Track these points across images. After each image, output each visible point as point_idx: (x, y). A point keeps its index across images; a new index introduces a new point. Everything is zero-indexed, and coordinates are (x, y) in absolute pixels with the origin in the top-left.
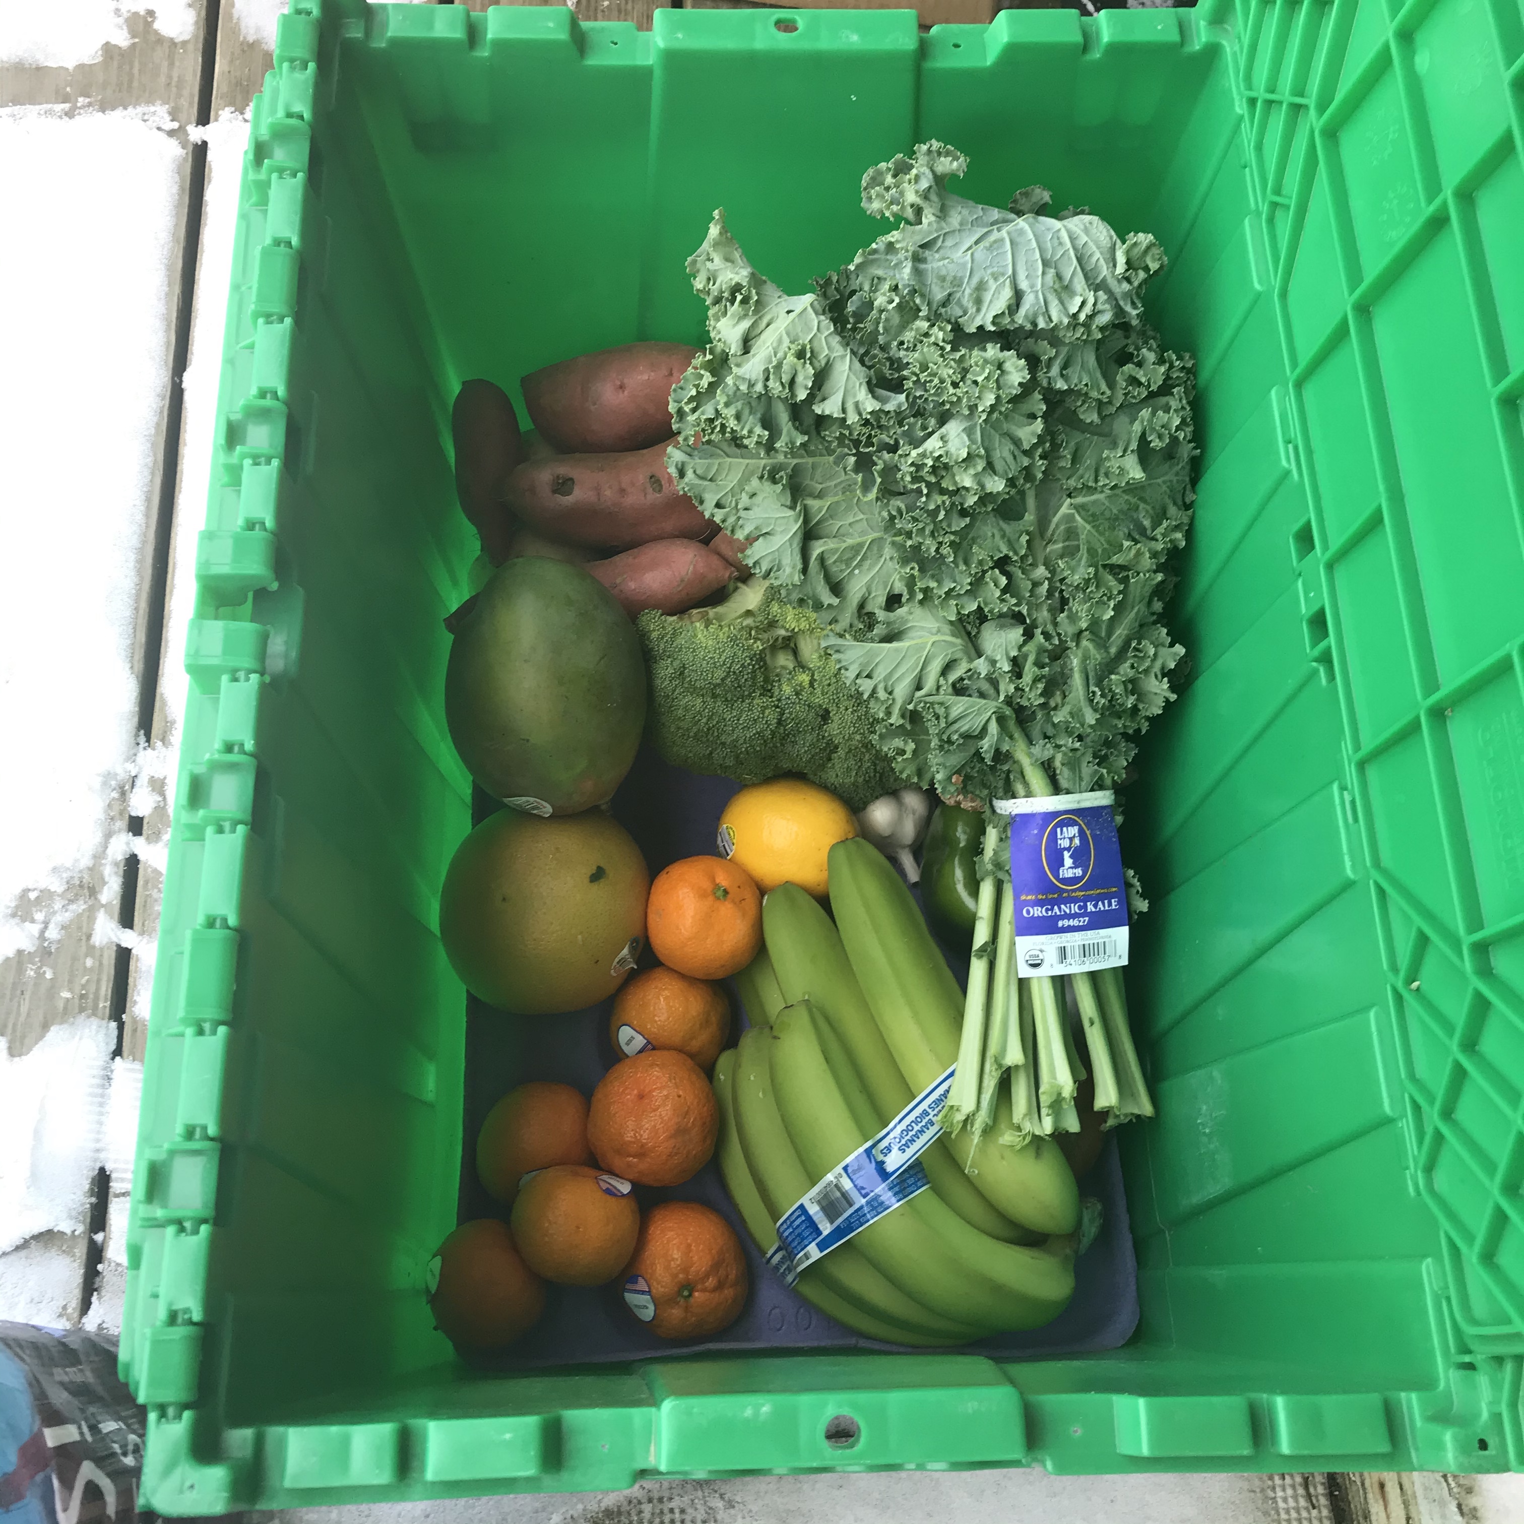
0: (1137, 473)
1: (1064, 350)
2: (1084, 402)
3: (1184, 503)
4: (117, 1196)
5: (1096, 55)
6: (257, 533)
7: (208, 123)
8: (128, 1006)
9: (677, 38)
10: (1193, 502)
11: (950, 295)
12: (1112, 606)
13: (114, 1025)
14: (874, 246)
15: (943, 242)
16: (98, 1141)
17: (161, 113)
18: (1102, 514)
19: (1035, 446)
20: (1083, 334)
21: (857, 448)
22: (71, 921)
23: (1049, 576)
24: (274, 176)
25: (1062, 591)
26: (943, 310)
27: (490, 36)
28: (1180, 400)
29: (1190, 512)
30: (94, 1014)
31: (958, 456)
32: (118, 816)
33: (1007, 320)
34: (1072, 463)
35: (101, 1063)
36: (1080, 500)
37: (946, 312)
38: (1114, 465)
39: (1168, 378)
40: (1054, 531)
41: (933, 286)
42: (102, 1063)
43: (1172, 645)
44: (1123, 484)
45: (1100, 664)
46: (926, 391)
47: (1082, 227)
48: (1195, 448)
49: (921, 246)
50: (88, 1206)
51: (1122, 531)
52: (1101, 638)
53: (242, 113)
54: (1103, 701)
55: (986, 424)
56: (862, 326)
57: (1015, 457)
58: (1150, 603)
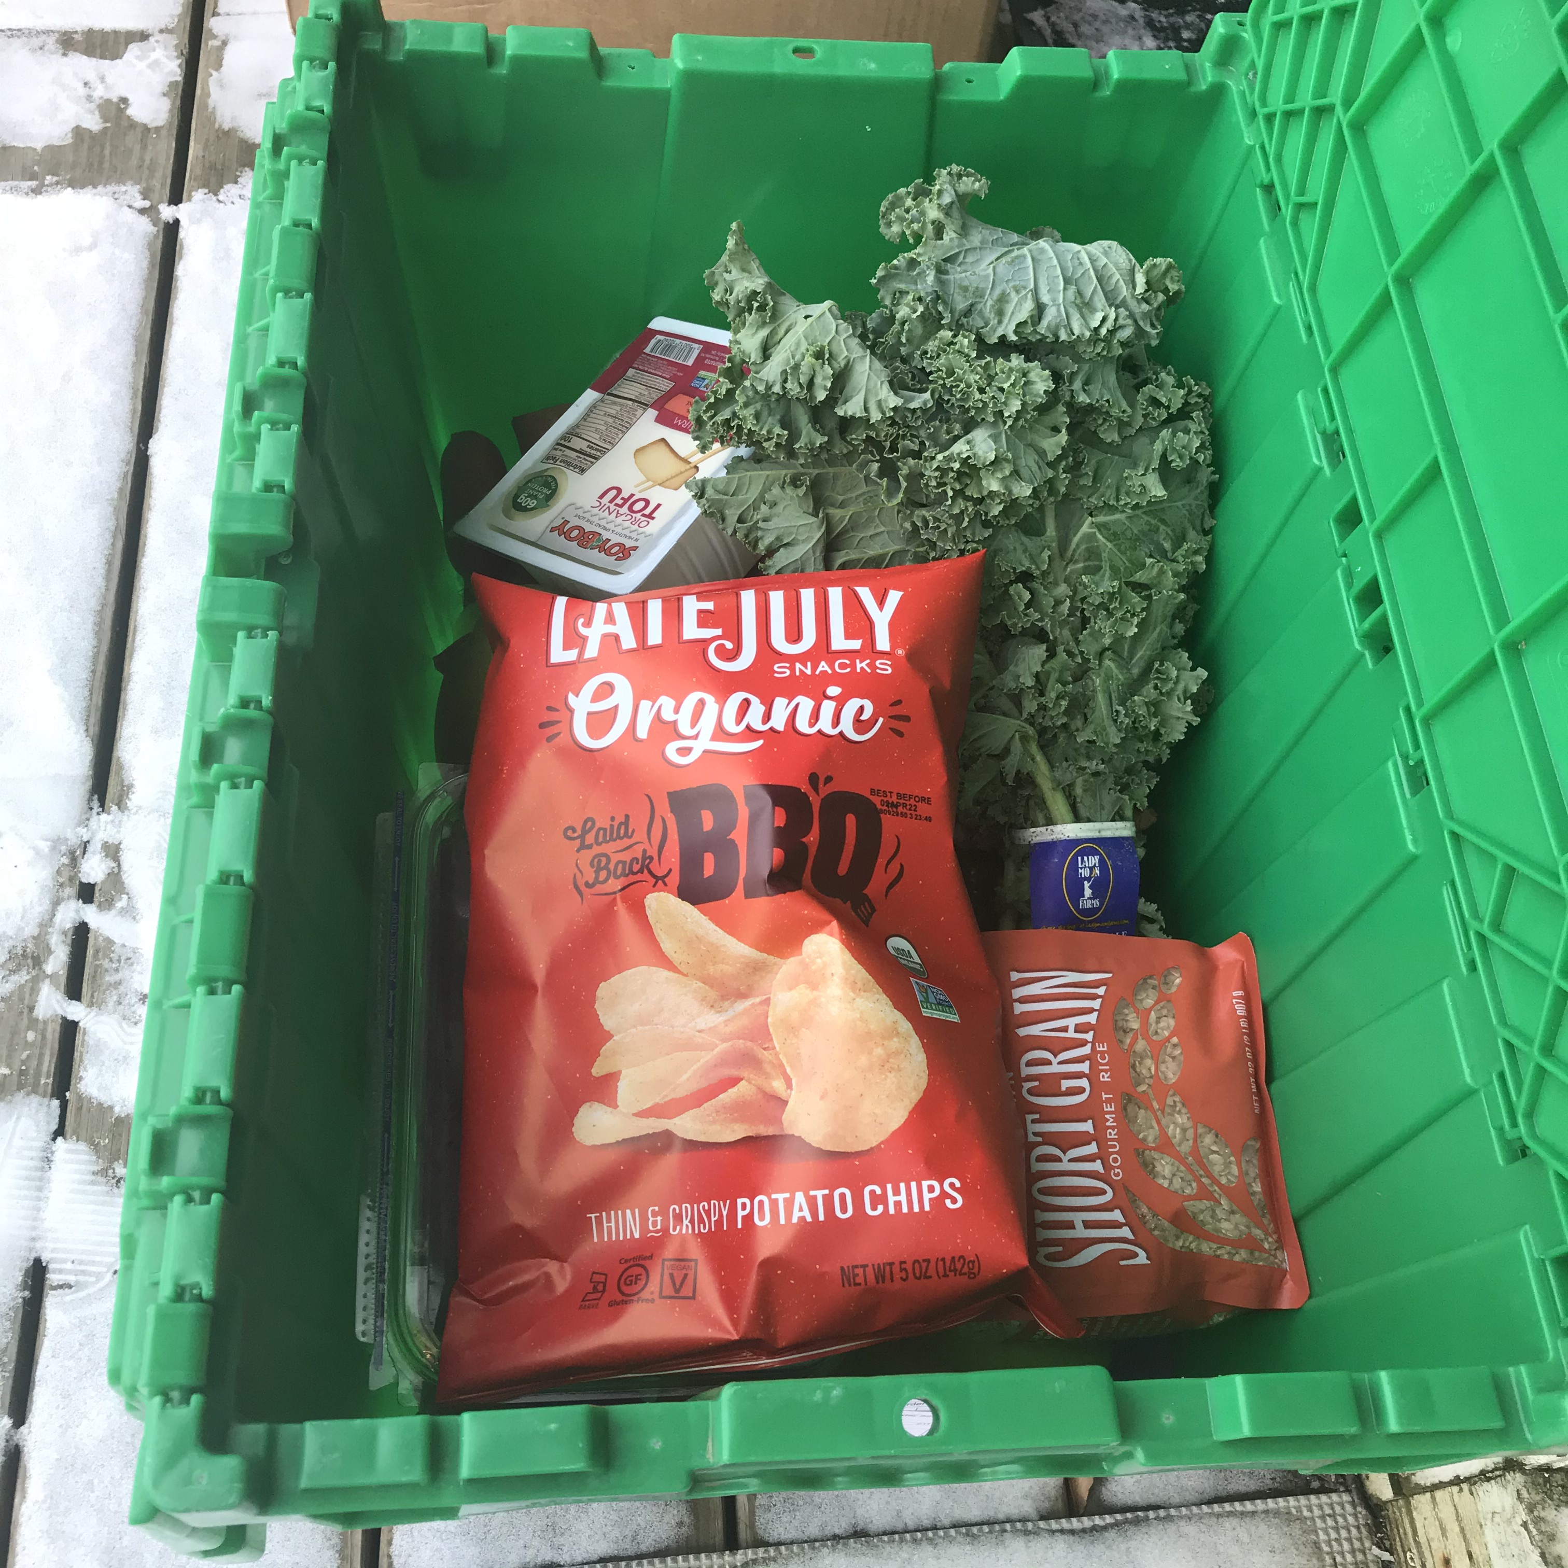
0: (1159, 491)
1: (1086, 367)
2: (1105, 420)
3: (1204, 530)
4: (54, 1288)
5: (1106, 92)
6: (275, 495)
7: (181, 202)
8: (72, 1083)
9: (698, 60)
10: (1212, 528)
11: (972, 305)
12: (1135, 623)
13: (56, 1103)
14: (895, 262)
15: (964, 258)
16: (35, 1228)
17: (132, 193)
18: (1123, 533)
19: (1059, 458)
20: (1103, 349)
21: (881, 455)
22: (12, 993)
23: (1071, 593)
24: (294, 163)
25: (1084, 609)
26: (965, 320)
27: (509, 52)
28: (1200, 424)
29: (1209, 537)
30: (35, 1091)
31: (985, 458)
32: (67, 882)
33: (1029, 329)
34: (1093, 481)
35: (39, 1144)
36: (1101, 519)
37: (968, 322)
38: (1135, 483)
39: (1186, 404)
40: (1075, 550)
41: (955, 295)
42: (42, 1144)
43: (1193, 669)
44: (1145, 504)
45: (1122, 685)
46: (952, 395)
47: (1102, 250)
48: (1213, 473)
49: (944, 260)
50: (20, 1300)
51: (1143, 550)
52: (1123, 658)
53: (216, 195)
54: (1127, 721)
55: (1011, 431)
56: (883, 340)
57: (1040, 468)
58: (1171, 627)
